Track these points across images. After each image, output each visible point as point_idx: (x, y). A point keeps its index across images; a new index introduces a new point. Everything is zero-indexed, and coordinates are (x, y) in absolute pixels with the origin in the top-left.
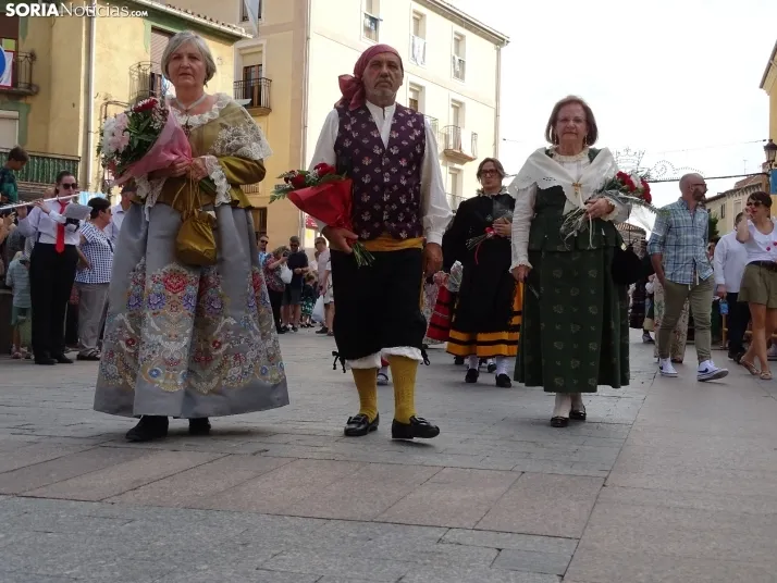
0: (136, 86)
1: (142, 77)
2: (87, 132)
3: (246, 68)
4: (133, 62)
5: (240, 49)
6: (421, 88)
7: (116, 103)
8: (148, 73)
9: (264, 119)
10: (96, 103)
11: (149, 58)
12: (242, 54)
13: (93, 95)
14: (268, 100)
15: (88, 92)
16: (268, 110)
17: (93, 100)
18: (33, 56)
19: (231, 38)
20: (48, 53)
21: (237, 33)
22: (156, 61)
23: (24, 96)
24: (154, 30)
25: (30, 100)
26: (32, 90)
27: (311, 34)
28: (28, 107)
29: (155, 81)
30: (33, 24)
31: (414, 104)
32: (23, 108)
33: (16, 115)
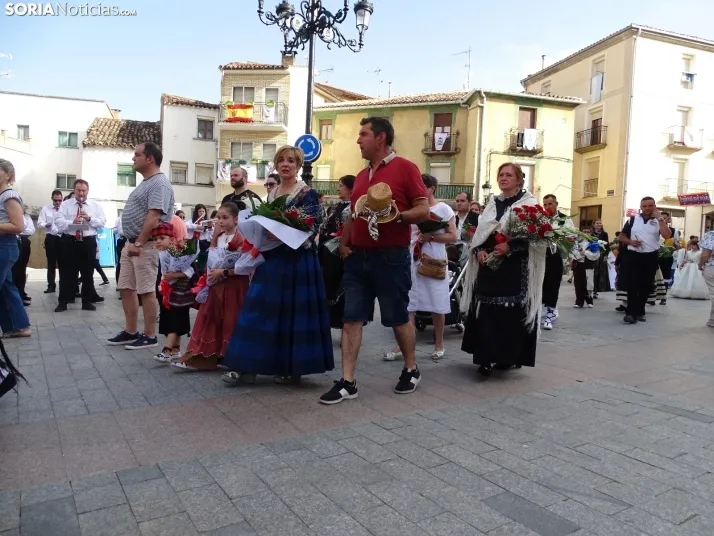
0: (509, 143)
1: (512, 137)
2: (479, 170)
3: (594, 121)
4: (507, 129)
7: (496, 153)
8: (516, 133)
10: (484, 155)
11: (517, 126)
12: (591, 112)
13: (483, 149)
14: (605, 137)
15: (480, 149)
16: (605, 145)
17: (483, 153)
18: (458, 133)
19: (573, 106)
20: (466, 129)
21: (576, 101)
22: (521, 126)
23: (453, 154)
24: (521, 109)
25: (456, 156)
26: (457, 151)
27: (634, 94)
28: (455, 160)
29: (520, 137)
30: (458, 116)
32: (453, 161)
33: (449, 164)
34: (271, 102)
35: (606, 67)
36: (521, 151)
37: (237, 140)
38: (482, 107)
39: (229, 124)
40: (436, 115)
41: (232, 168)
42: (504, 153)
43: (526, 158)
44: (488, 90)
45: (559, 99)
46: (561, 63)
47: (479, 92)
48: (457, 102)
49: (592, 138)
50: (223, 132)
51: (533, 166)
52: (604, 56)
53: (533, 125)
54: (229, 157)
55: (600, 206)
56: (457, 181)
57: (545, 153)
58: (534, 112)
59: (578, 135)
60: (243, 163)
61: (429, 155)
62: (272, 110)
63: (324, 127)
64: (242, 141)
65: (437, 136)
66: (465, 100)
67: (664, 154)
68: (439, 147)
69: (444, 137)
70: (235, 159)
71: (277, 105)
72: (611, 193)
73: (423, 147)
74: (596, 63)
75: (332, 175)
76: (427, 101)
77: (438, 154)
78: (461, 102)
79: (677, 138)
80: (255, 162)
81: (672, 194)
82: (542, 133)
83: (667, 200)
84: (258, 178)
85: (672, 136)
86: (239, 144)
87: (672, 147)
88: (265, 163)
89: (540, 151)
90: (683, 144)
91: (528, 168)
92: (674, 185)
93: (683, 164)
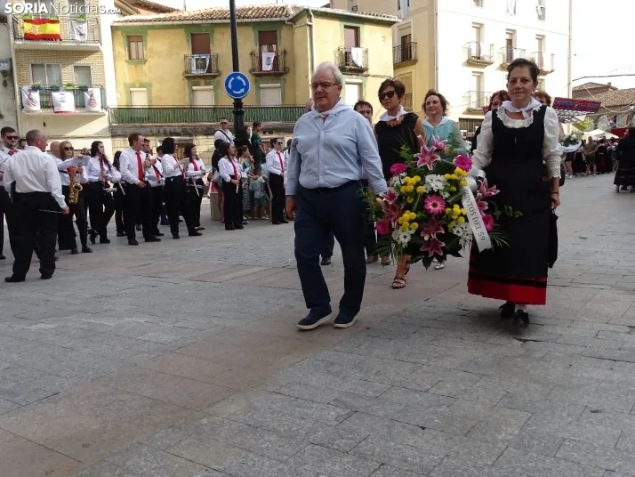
0: (338, 61)
1: (340, 56)
3: (403, 37)
4: (336, 48)
5: (399, 27)
6: (514, 30)
8: (344, 52)
9: (414, 66)
11: (344, 44)
14: (416, 55)
18: (285, 52)
19: (389, 24)
20: (293, 48)
21: (393, 20)
22: (348, 45)
23: (281, 74)
24: (345, 27)
25: (285, 76)
26: (286, 71)
27: (439, 11)
28: (285, 80)
29: (346, 56)
30: (284, 34)
31: (510, 42)
32: (282, 81)
33: (279, 85)
34: (82, 16)
36: (351, 70)
37: (38, 62)
38: (311, 26)
39: (29, 42)
40: (260, 33)
43: (354, 76)
44: (316, 9)
45: (378, 18)
47: (307, 10)
48: (282, 19)
50: (18, 52)
51: (360, 85)
53: (357, 45)
56: (289, 103)
57: (371, 72)
58: (357, 30)
60: (57, 89)
61: (257, 75)
63: (133, 45)
64: (45, 62)
65: (265, 56)
66: (291, 17)
67: (464, 68)
68: (267, 67)
69: (272, 56)
70: (43, 85)
71: (88, 20)
73: (250, 67)
75: (150, 100)
76: (249, 17)
77: (268, 74)
78: (286, 19)
79: (474, 53)
80: (71, 88)
81: (474, 106)
82: (366, 52)
83: (469, 111)
84: (77, 107)
85: (469, 50)
86: (42, 66)
87: (471, 61)
88: (83, 89)
89: (367, 70)
90: (479, 58)
91: (356, 87)
92: (474, 98)
93: (480, 76)
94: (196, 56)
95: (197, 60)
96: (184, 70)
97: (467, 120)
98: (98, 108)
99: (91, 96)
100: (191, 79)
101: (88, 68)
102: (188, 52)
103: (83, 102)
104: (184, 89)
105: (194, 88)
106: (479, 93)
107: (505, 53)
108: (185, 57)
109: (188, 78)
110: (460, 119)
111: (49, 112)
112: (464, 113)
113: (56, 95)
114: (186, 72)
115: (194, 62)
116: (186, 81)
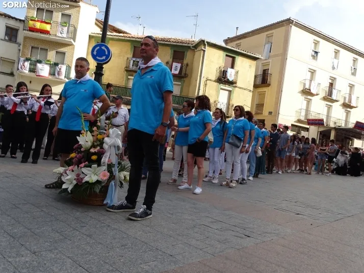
0: (218, 75)
1: (221, 71)
2: (199, 89)
3: (264, 70)
4: (217, 66)
5: (262, 63)
6: (335, 78)
7: (210, 80)
8: (223, 70)
9: (268, 88)
10: (203, 80)
11: (223, 65)
12: (264, 65)
13: (202, 77)
14: (270, 82)
16: (269, 85)
17: (202, 79)
18: (187, 65)
19: (255, 59)
20: (192, 63)
21: (257, 56)
22: (226, 66)
23: (183, 77)
24: (227, 55)
25: (185, 79)
26: (186, 76)
27: (288, 58)
28: (184, 81)
29: (224, 73)
30: (189, 55)
31: (331, 85)
32: (182, 82)
33: (180, 83)
34: (65, 23)
35: (274, 40)
36: (225, 81)
37: (36, 46)
38: (204, 51)
39: (31, 33)
40: (174, 51)
41: (30, 64)
42: (215, 81)
43: (227, 86)
44: (209, 41)
45: (249, 54)
46: (248, 33)
47: (204, 41)
48: (189, 45)
49: (263, 80)
50: (26, 38)
51: (230, 91)
52: (273, 33)
53: (232, 67)
54: (29, 56)
55: (264, 120)
56: (184, 94)
57: (238, 84)
58: (234, 58)
59: (256, 77)
60: (40, 62)
62: (65, 29)
64: (40, 46)
65: (174, 65)
66: (194, 45)
67: (300, 94)
68: (175, 72)
69: (179, 65)
70: (33, 59)
71: (69, 26)
72: (270, 113)
74: (268, 37)
76: (170, 41)
78: (191, 46)
79: (307, 87)
80: (49, 62)
81: (303, 118)
82: (237, 72)
83: (299, 121)
84: (50, 74)
85: (305, 84)
86: (38, 48)
87: (304, 91)
88: (56, 64)
89: (236, 83)
90: (310, 90)
91: (227, 92)
92: (303, 113)
93: (309, 101)
94: (134, 59)
95: (134, 61)
96: (125, 66)
97: (296, 126)
98: (62, 77)
99: (60, 69)
100: (129, 71)
101: (64, 53)
102: (130, 55)
103: (54, 72)
104: (123, 77)
105: (129, 77)
106: (307, 110)
107: (327, 90)
108: (128, 59)
109: (127, 71)
110: (292, 125)
111: (32, 75)
112: (295, 122)
113: (39, 66)
114: (126, 67)
115: (132, 62)
116: (126, 72)
